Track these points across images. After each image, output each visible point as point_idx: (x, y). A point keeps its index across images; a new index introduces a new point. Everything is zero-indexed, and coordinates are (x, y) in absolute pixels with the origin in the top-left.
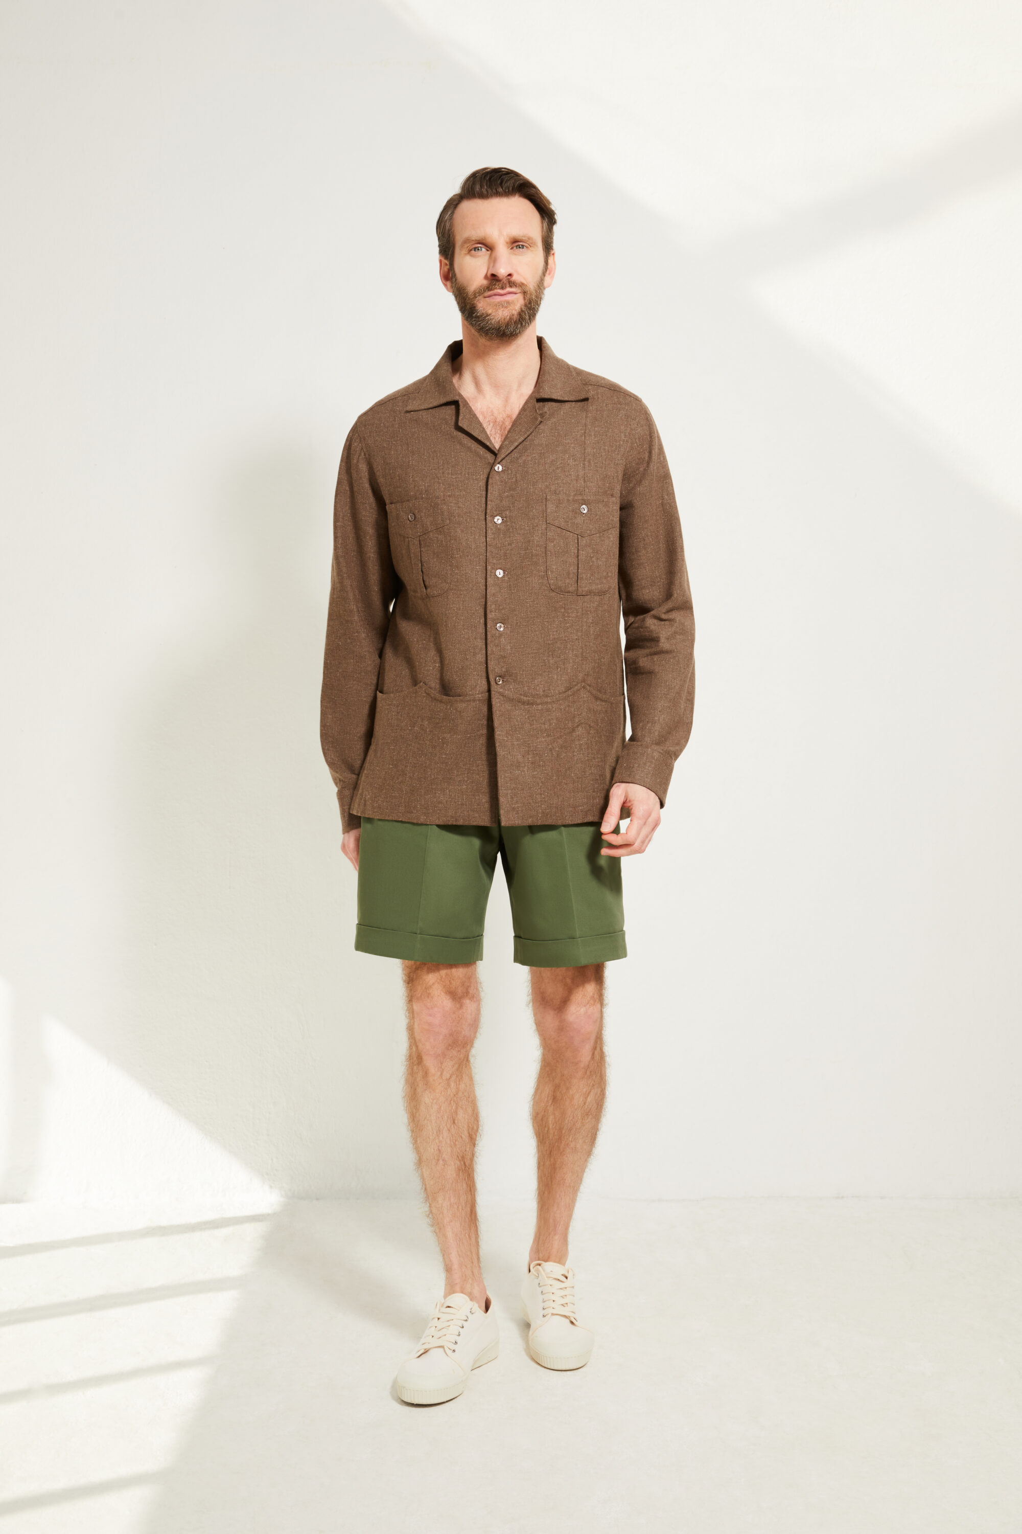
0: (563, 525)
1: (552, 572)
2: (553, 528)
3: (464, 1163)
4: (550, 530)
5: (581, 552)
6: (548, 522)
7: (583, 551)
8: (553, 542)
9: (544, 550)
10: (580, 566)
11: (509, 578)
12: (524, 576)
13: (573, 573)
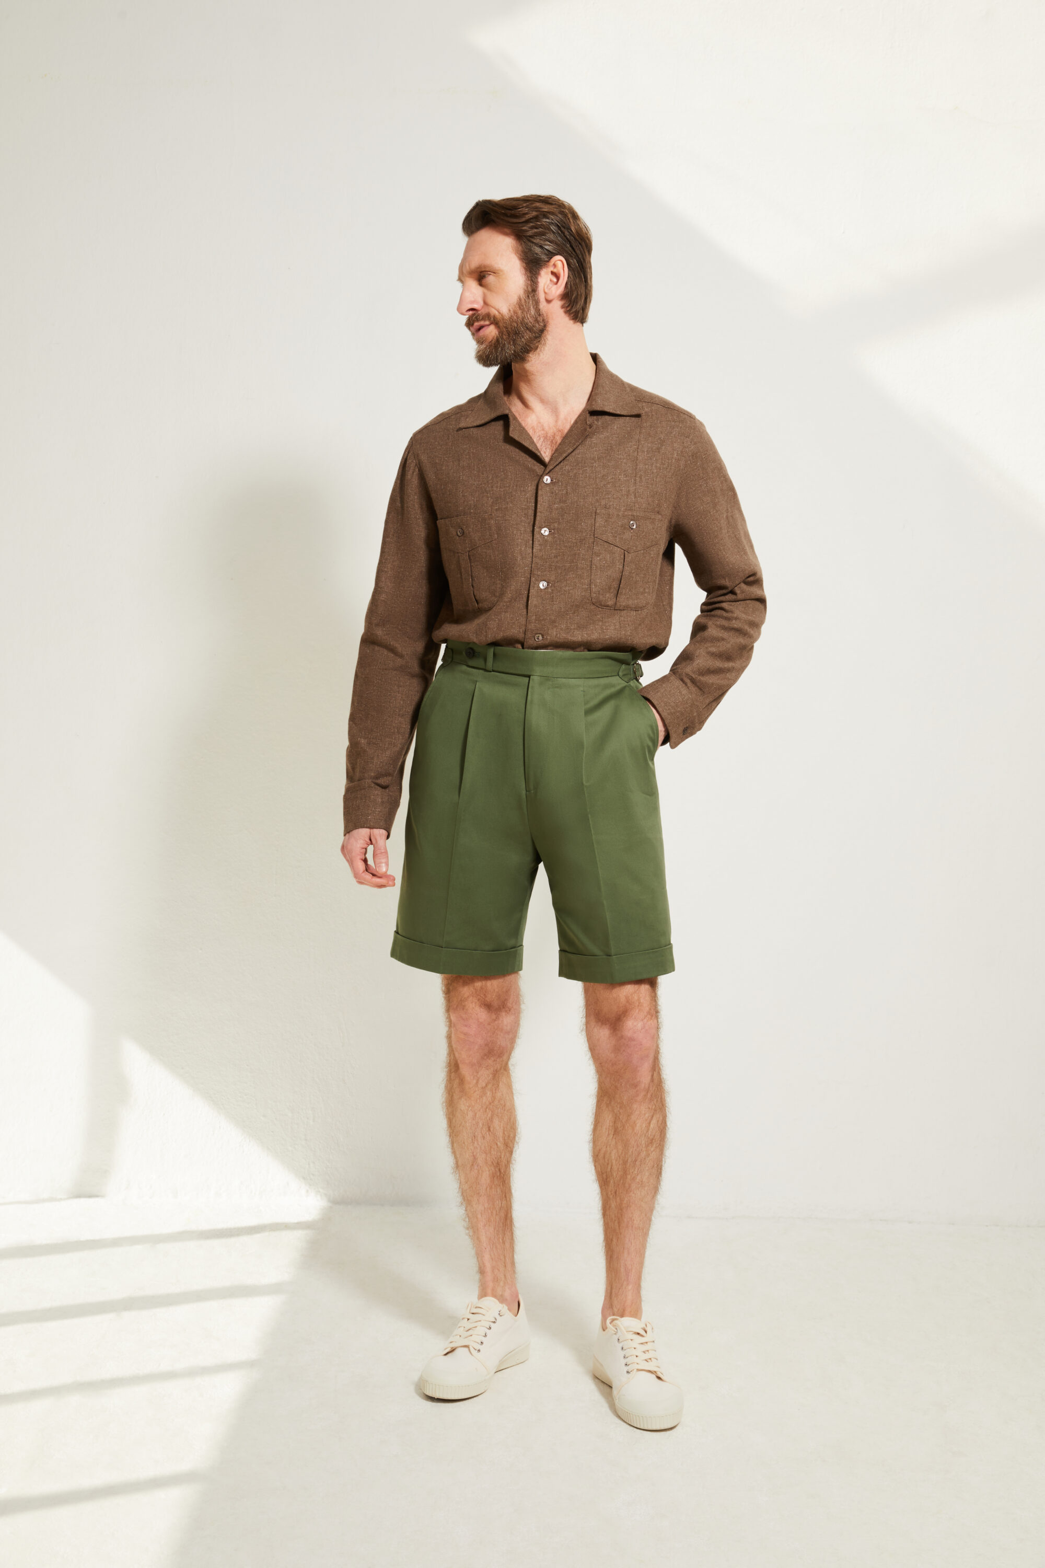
0: (611, 539)
1: (596, 586)
2: (600, 542)
3: (499, 1170)
4: (597, 544)
5: (626, 568)
6: (596, 536)
7: (628, 567)
8: (599, 556)
9: (589, 564)
10: (622, 581)
11: (552, 590)
12: (567, 588)
13: (615, 588)
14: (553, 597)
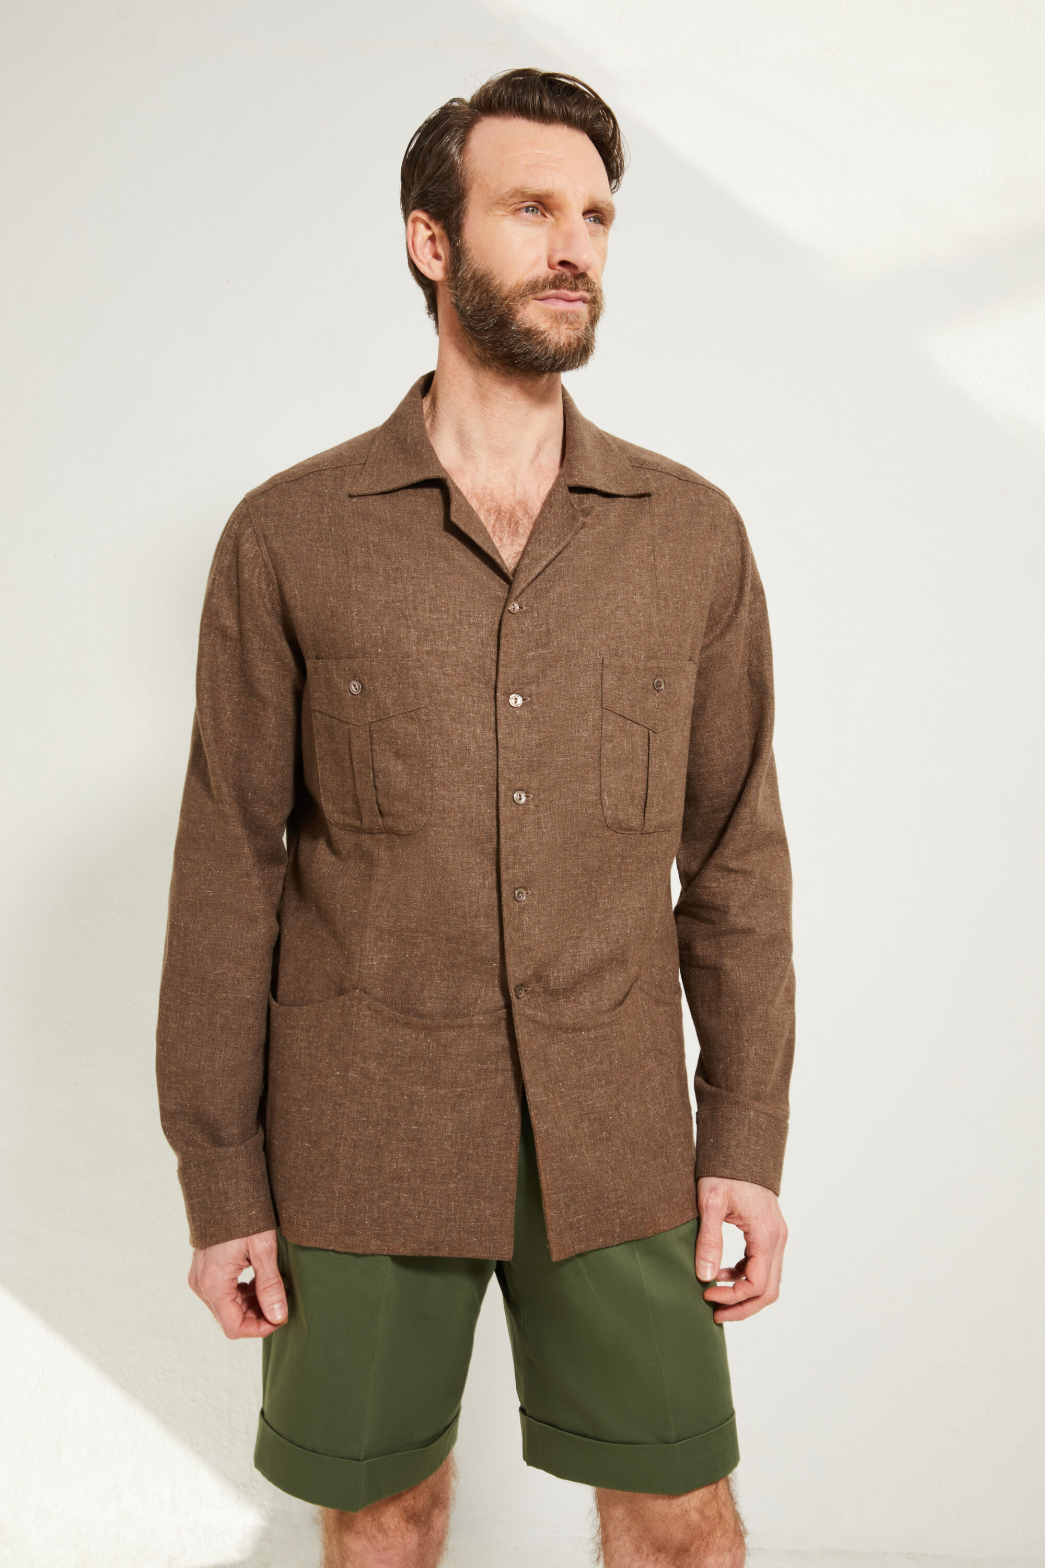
0: (627, 712)
1: (609, 795)
2: (612, 717)
4: (607, 721)
5: (653, 760)
6: (604, 706)
7: (655, 758)
8: (612, 741)
9: (596, 756)
10: (650, 784)
11: (536, 806)
12: (562, 802)
13: (640, 796)
14: (539, 818)
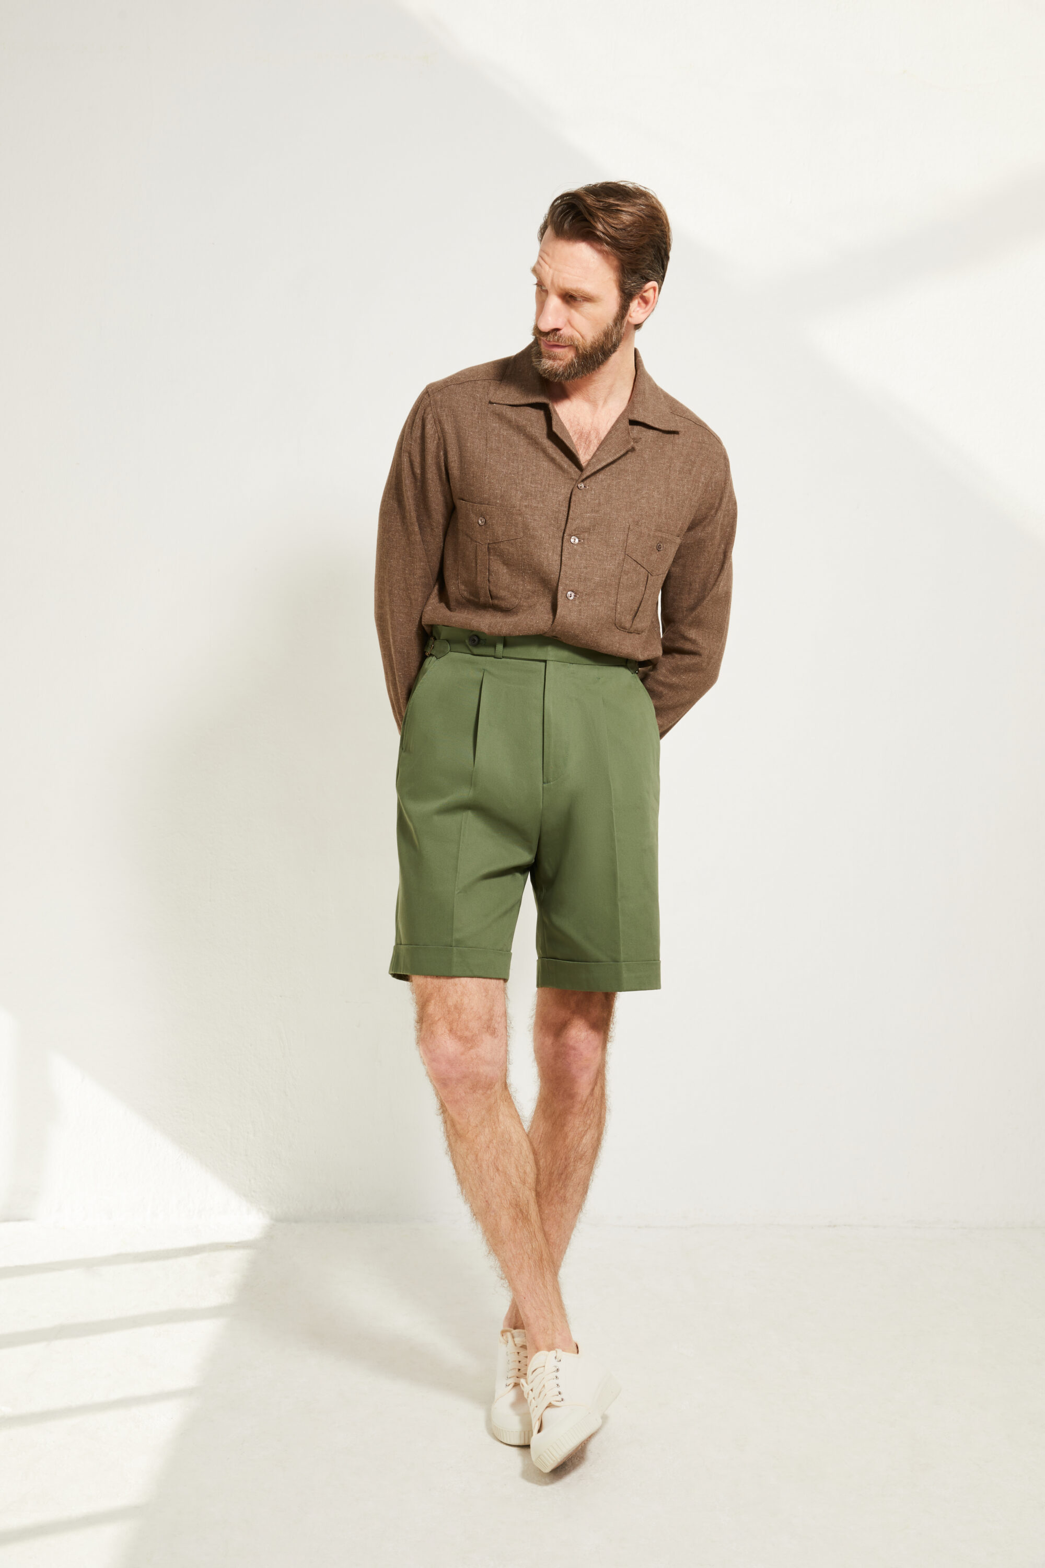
0: (639, 559)
1: (621, 606)
4: (627, 562)
7: (649, 590)
11: (580, 602)
12: (595, 603)
13: (634, 609)
14: (580, 610)
